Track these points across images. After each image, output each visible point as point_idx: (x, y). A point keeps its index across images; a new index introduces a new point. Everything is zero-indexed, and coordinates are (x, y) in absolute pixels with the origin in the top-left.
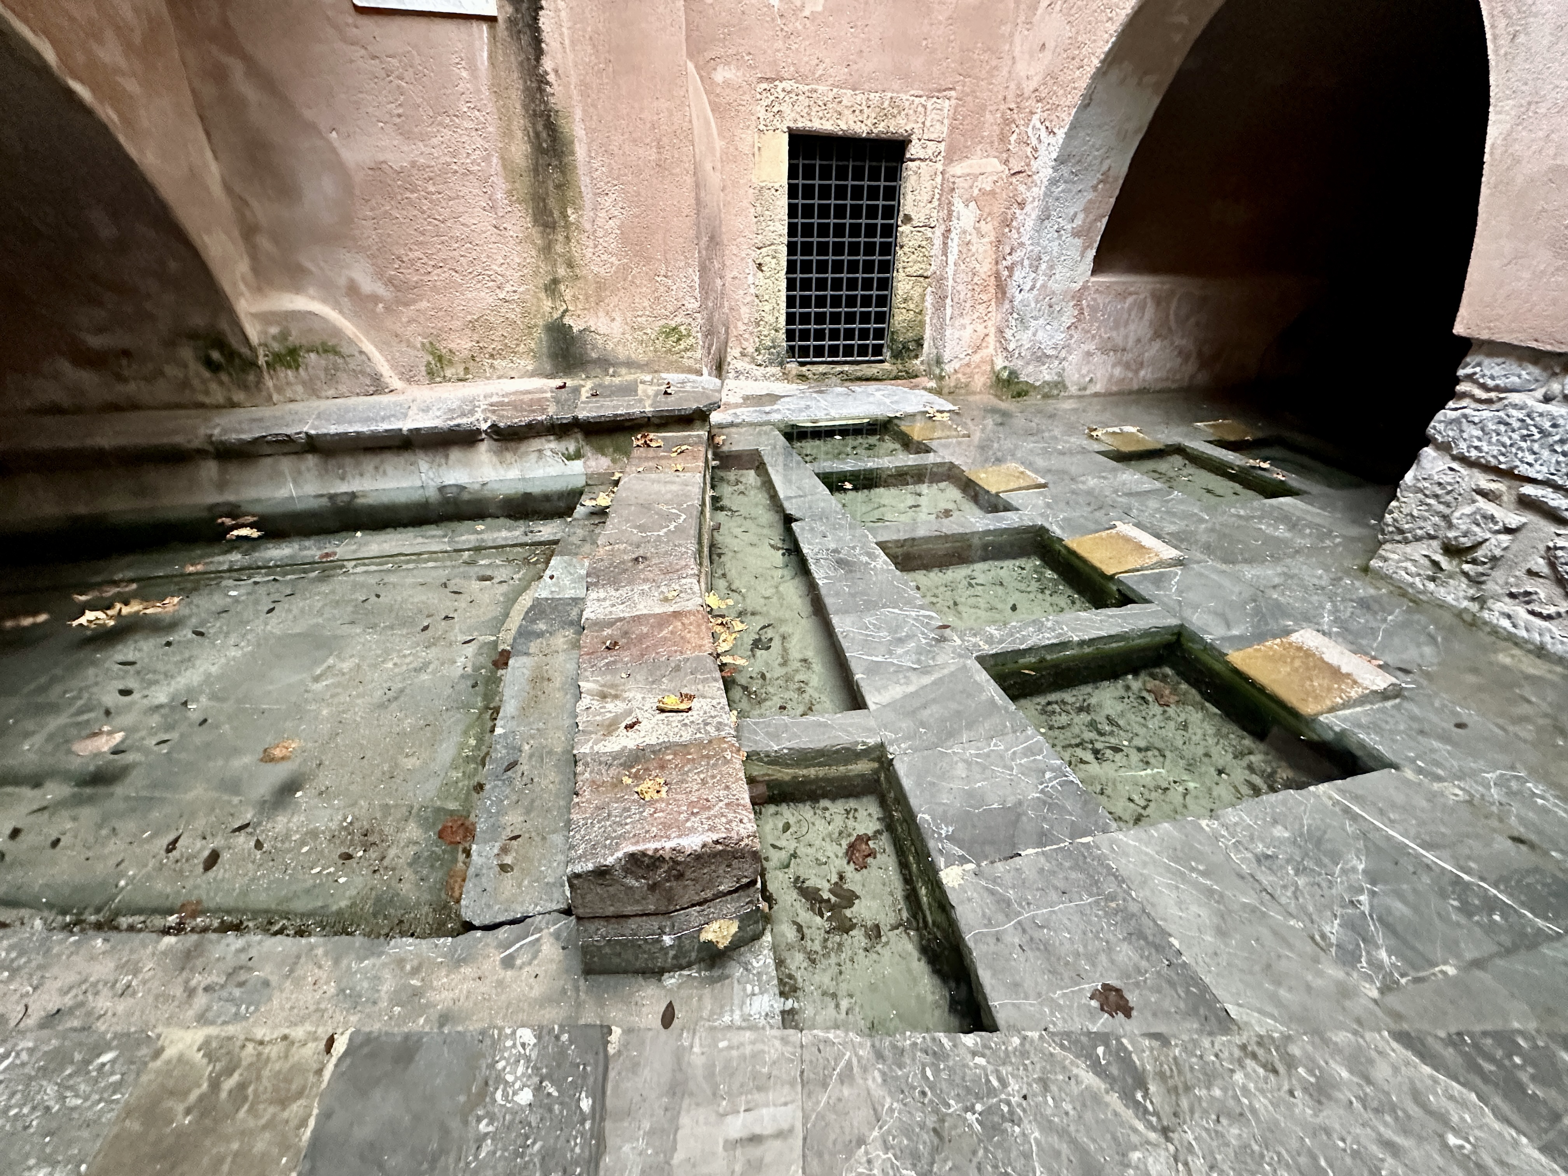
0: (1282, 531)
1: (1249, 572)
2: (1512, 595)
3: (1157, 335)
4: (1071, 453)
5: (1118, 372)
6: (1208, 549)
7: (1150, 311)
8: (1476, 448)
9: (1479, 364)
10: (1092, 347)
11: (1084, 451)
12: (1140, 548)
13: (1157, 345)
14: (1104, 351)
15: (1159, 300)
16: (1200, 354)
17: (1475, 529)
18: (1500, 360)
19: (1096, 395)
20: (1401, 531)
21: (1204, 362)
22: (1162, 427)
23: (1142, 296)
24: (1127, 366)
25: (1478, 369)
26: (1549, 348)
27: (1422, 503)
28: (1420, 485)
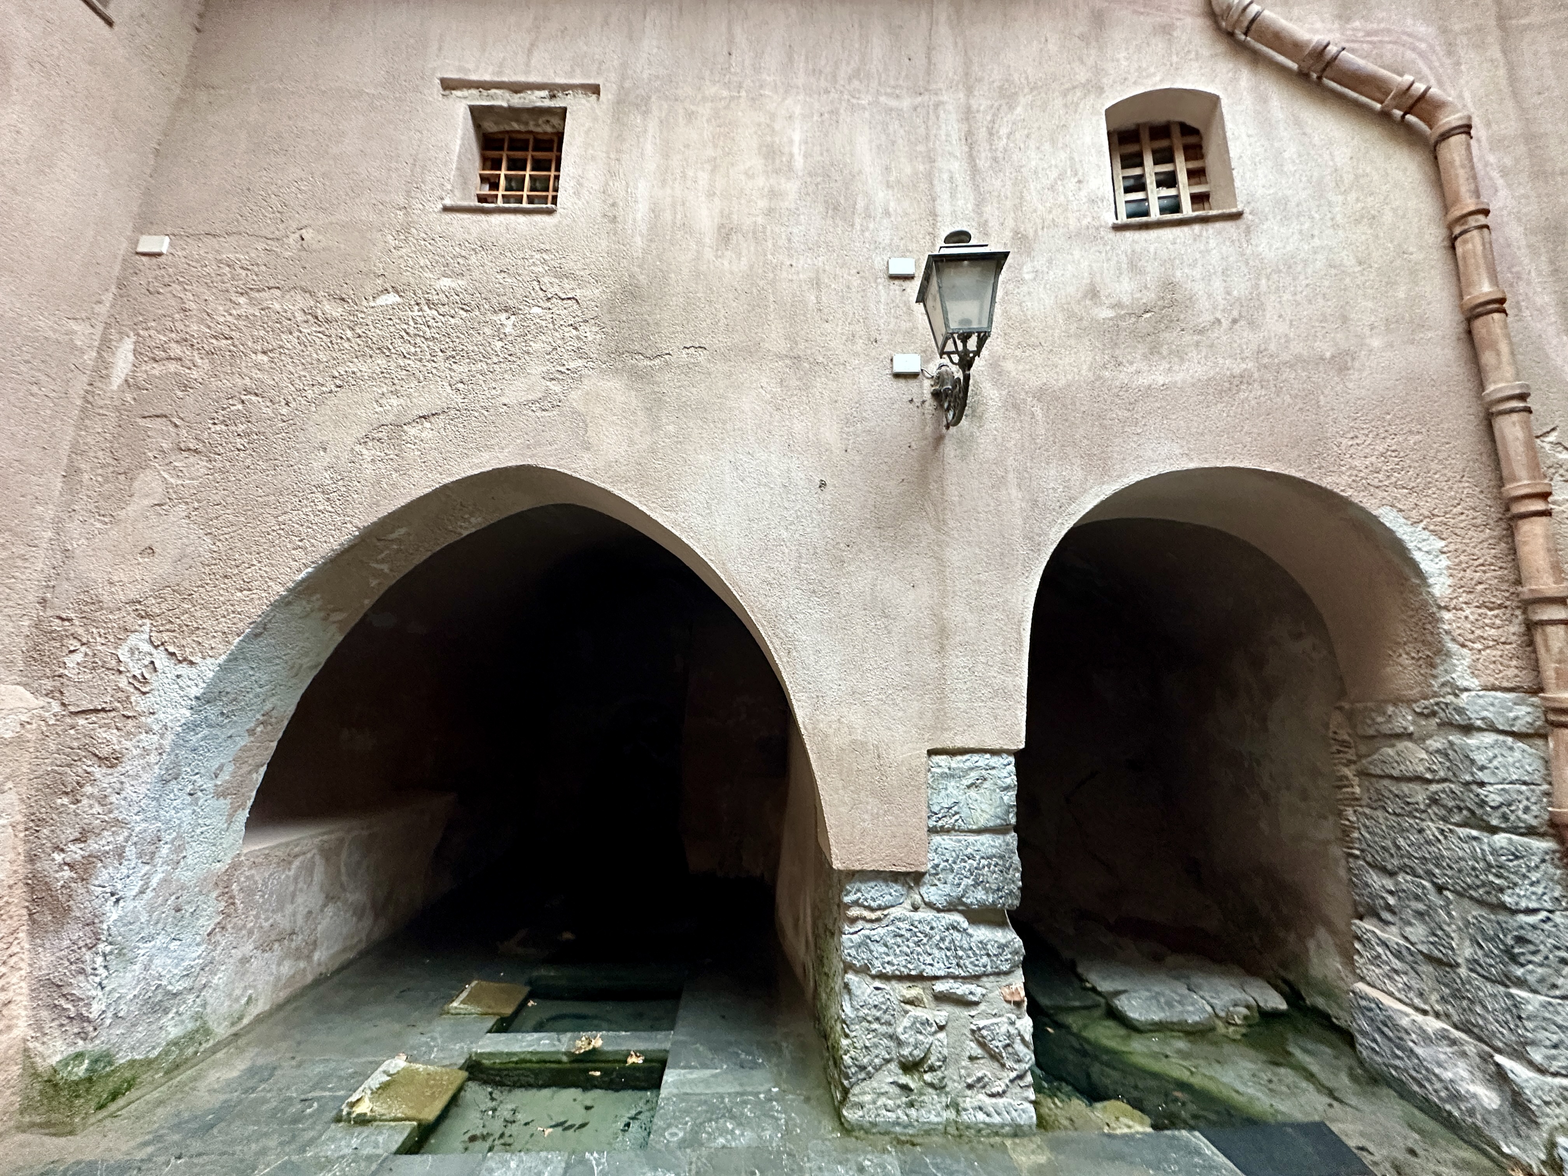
0: (740, 1133)
2: (970, 1087)
3: (330, 898)
5: (286, 969)
8: (888, 963)
9: (859, 890)
10: (248, 948)
13: (330, 910)
14: (265, 947)
15: (328, 854)
16: (374, 902)
17: (921, 1037)
18: (872, 884)
19: (259, 1019)
20: (862, 1068)
21: (380, 910)
23: (309, 855)
24: (298, 954)
25: (859, 894)
26: (904, 869)
27: (870, 1031)
28: (861, 1014)
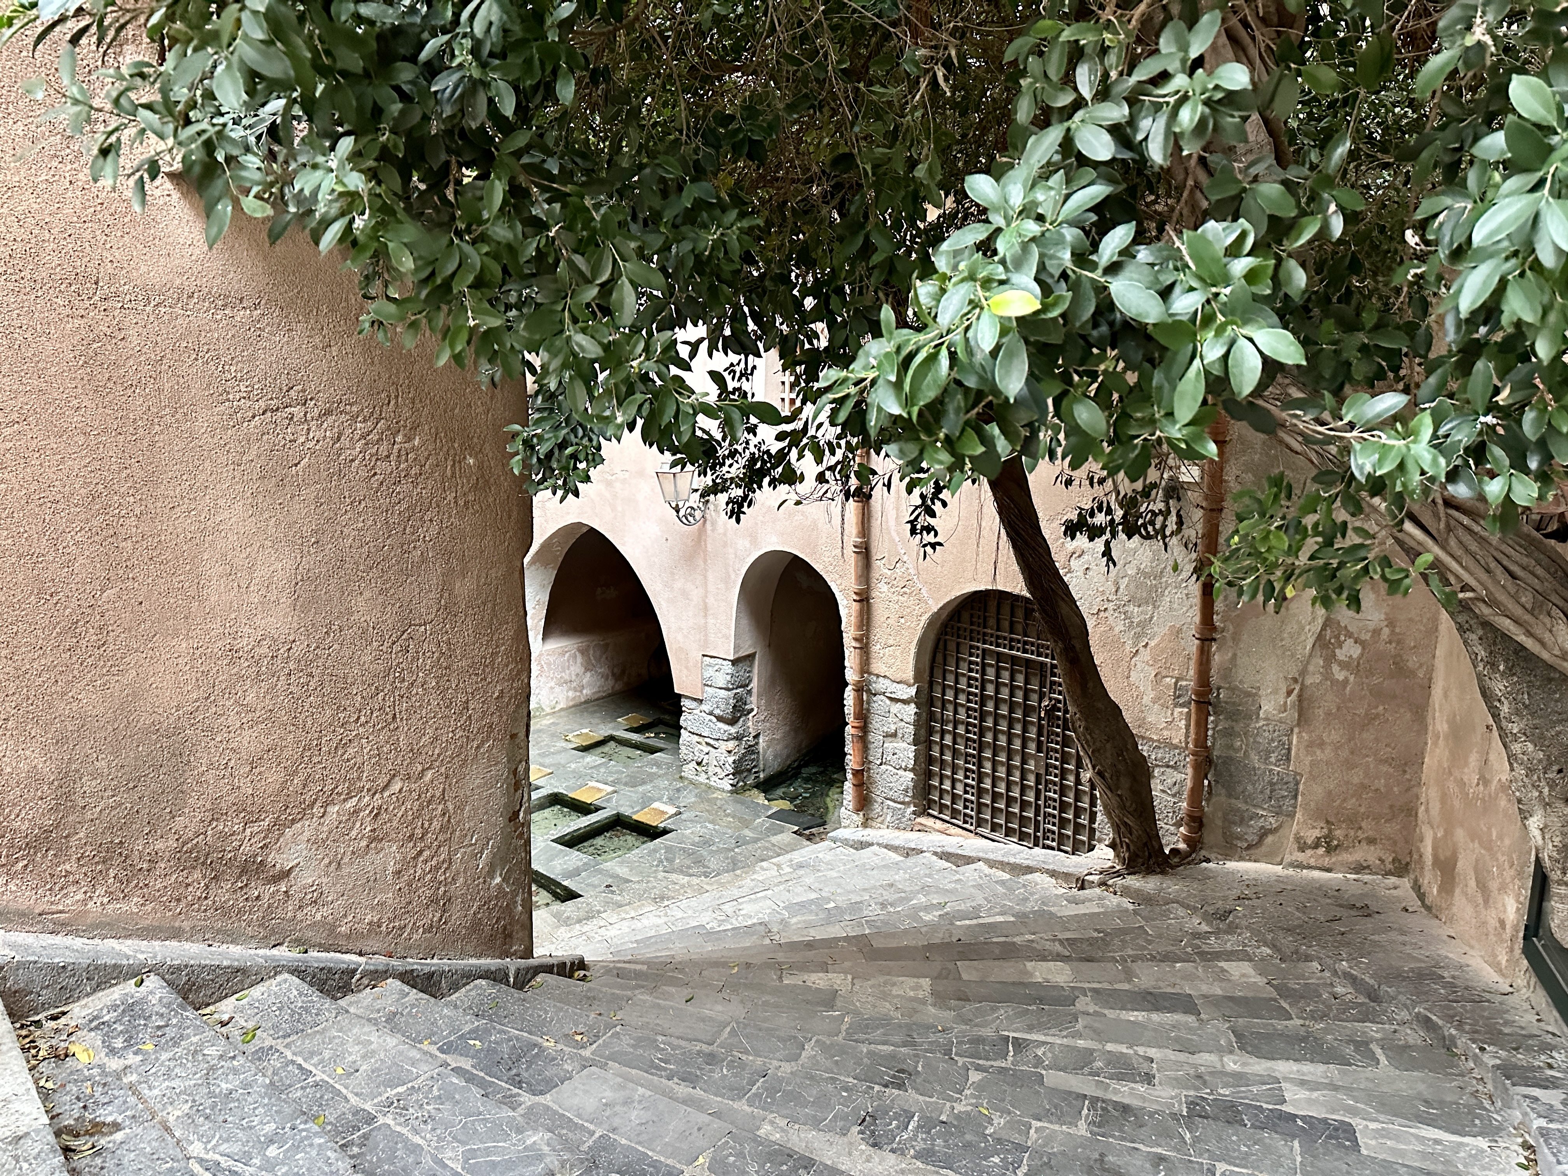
0: (655, 769)
1: (641, 789)
2: (713, 774)
3: (587, 670)
4: (559, 752)
5: (571, 694)
6: (626, 784)
7: (579, 659)
8: (692, 728)
9: (684, 702)
10: (552, 684)
11: (565, 750)
12: (599, 790)
13: (588, 674)
14: (560, 685)
15: (583, 652)
16: (613, 674)
17: (700, 755)
18: (688, 700)
19: (562, 710)
20: (685, 761)
21: (617, 677)
22: (602, 726)
23: (573, 650)
24: (575, 690)
26: (696, 697)
27: (687, 749)
28: (684, 743)
